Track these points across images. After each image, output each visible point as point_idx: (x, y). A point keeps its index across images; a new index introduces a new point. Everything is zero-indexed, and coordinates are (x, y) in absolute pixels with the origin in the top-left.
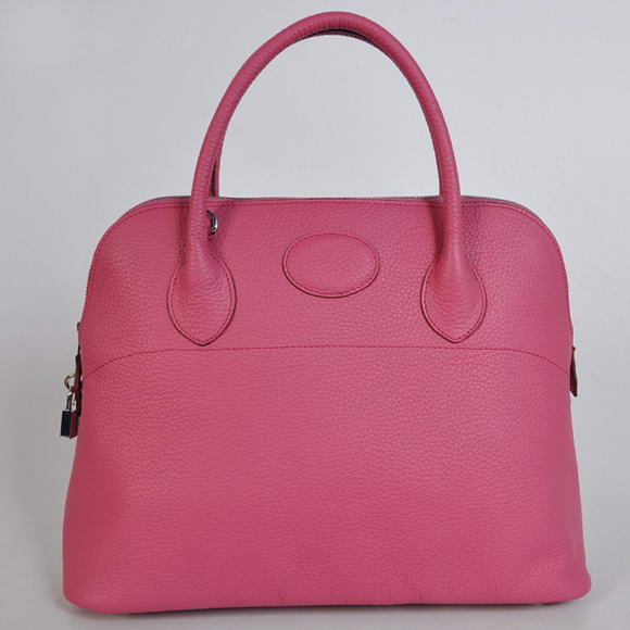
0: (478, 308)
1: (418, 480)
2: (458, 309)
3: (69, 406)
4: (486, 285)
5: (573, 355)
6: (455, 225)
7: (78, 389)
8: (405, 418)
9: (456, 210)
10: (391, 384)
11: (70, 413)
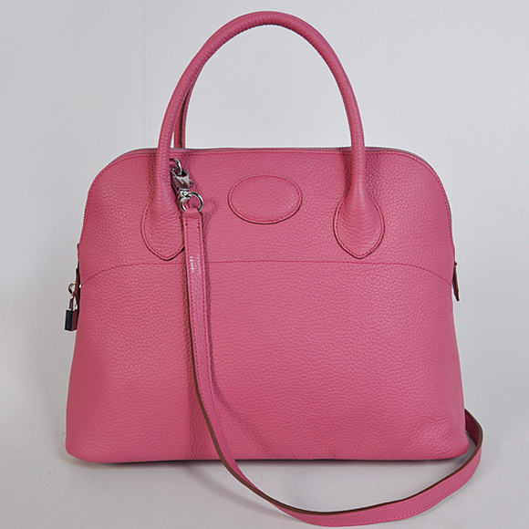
0: (378, 232)
1: (330, 364)
2: (362, 233)
3: (71, 306)
4: (384, 214)
5: (455, 269)
6: (360, 168)
7: (77, 294)
8: (321, 317)
9: (361, 157)
10: (310, 290)
11: (71, 311)
